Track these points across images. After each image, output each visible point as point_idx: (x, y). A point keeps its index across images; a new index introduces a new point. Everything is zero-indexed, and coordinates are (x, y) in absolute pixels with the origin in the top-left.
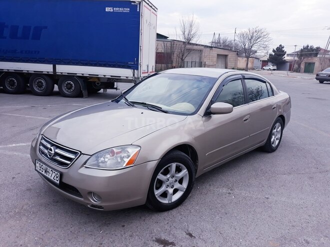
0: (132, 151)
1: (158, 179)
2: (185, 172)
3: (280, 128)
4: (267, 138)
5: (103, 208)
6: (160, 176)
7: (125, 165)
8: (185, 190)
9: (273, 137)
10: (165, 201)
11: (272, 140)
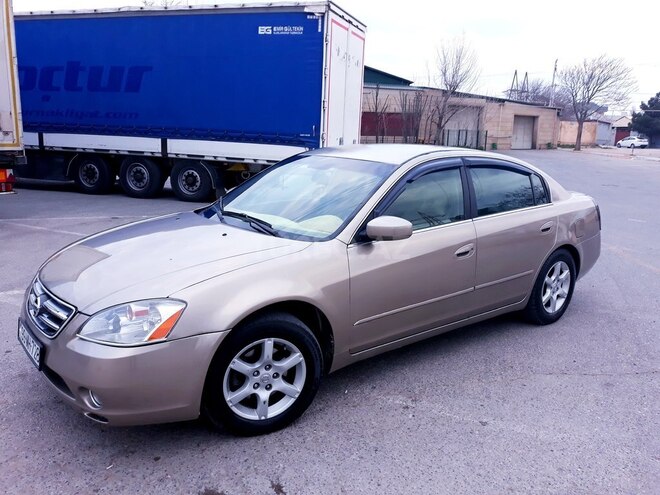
0: (167, 311)
1: (232, 370)
2: (296, 358)
3: (566, 272)
4: (529, 293)
5: (106, 420)
6: (237, 364)
7: (146, 338)
8: (297, 396)
9: (549, 291)
10: (251, 415)
11: (544, 299)
